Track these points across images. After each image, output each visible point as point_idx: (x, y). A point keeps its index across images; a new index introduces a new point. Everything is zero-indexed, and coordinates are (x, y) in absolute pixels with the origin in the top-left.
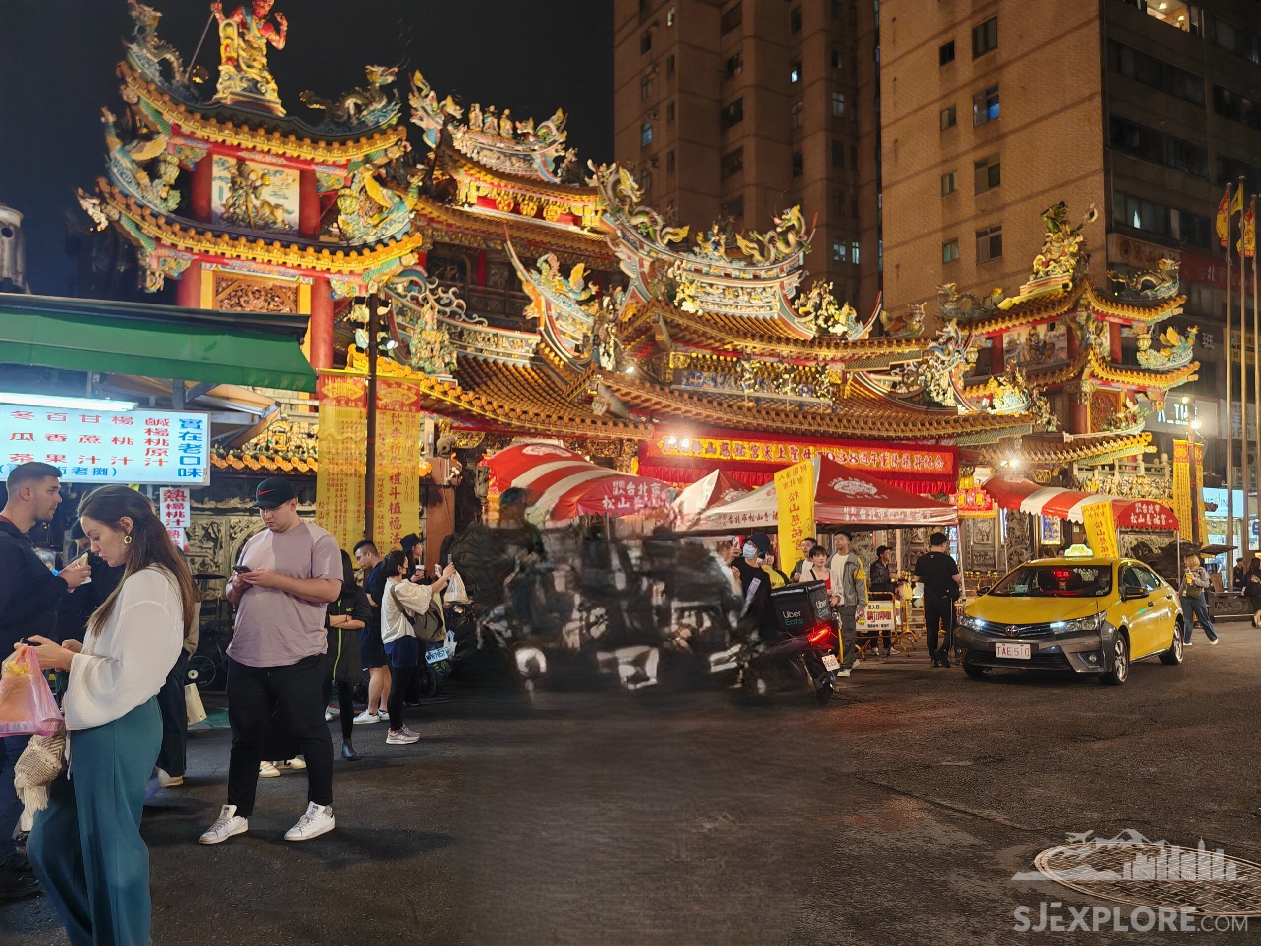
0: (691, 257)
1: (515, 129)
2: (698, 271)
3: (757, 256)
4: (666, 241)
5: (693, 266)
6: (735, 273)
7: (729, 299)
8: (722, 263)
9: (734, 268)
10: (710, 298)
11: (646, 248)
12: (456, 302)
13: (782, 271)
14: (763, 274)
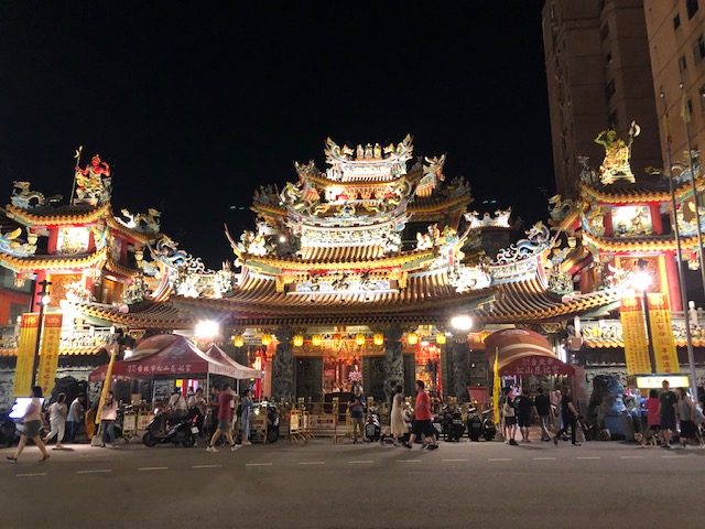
0: (331, 219)
1: (383, 151)
2: (337, 226)
3: (377, 211)
4: (316, 213)
5: (333, 224)
6: (361, 223)
7: (357, 237)
8: (353, 219)
9: (360, 220)
10: (344, 240)
11: (304, 220)
12: (200, 264)
13: (393, 215)
14: (381, 220)
